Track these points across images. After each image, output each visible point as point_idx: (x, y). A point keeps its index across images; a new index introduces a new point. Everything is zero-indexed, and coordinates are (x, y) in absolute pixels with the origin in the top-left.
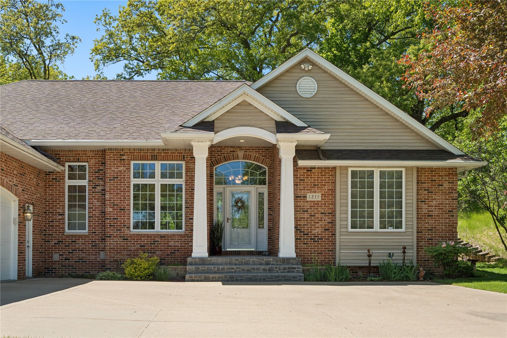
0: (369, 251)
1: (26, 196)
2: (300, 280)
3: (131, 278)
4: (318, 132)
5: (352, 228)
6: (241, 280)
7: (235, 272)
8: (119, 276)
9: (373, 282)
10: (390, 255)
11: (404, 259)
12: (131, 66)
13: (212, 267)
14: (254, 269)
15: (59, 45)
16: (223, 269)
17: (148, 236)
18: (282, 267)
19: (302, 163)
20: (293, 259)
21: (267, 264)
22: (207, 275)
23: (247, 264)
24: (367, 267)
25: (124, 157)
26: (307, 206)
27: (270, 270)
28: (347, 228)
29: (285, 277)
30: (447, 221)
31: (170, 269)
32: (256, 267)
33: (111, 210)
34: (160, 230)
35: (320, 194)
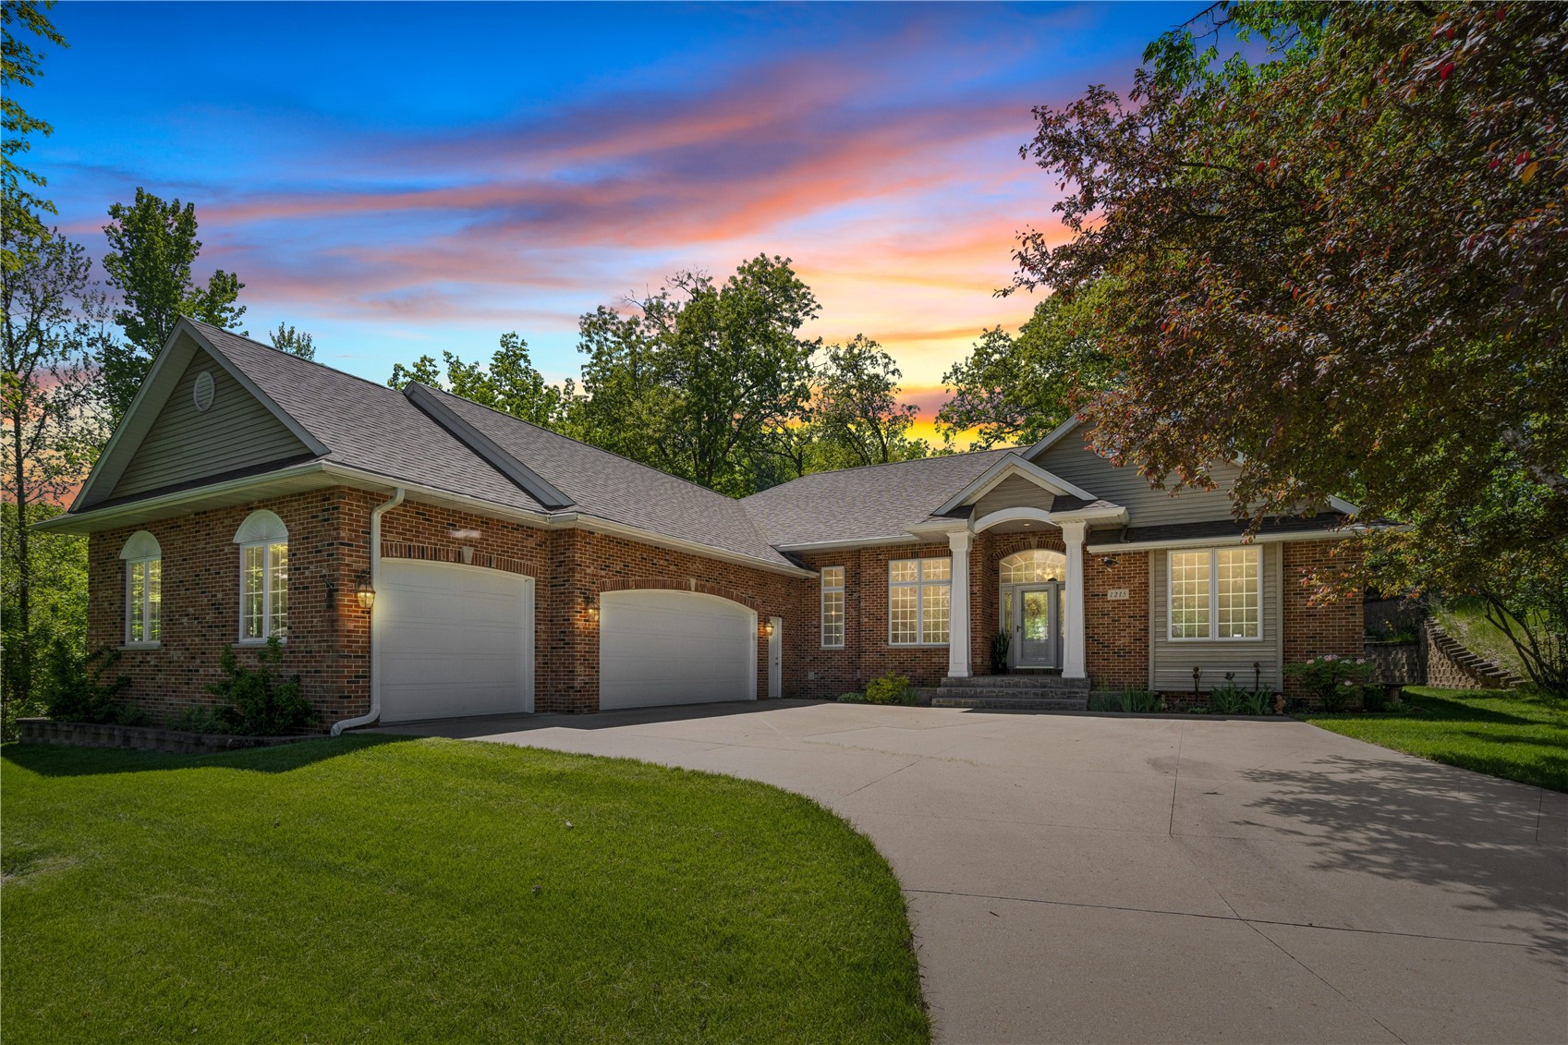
0: (1196, 669)
1: (769, 608)
2: (1080, 709)
3: (871, 703)
4: (1111, 505)
5: (1174, 636)
6: (1001, 707)
7: (997, 696)
8: (861, 698)
9: (1194, 715)
10: (1229, 676)
11: (1257, 683)
12: (988, 431)
13: (968, 689)
14: (1021, 693)
15: (895, 418)
16: (982, 692)
17: (907, 650)
18: (1059, 691)
19: (1092, 549)
20: (1079, 680)
21: (1043, 686)
22: (958, 699)
23: (1016, 685)
24: (1190, 693)
25: (881, 557)
26: (1108, 607)
27: (1043, 695)
28: (1166, 636)
29: (1059, 704)
30: (1344, 622)
31: (923, 693)
32: (1024, 690)
33: (866, 620)
34: (922, 643)
35: (1127, 591)
